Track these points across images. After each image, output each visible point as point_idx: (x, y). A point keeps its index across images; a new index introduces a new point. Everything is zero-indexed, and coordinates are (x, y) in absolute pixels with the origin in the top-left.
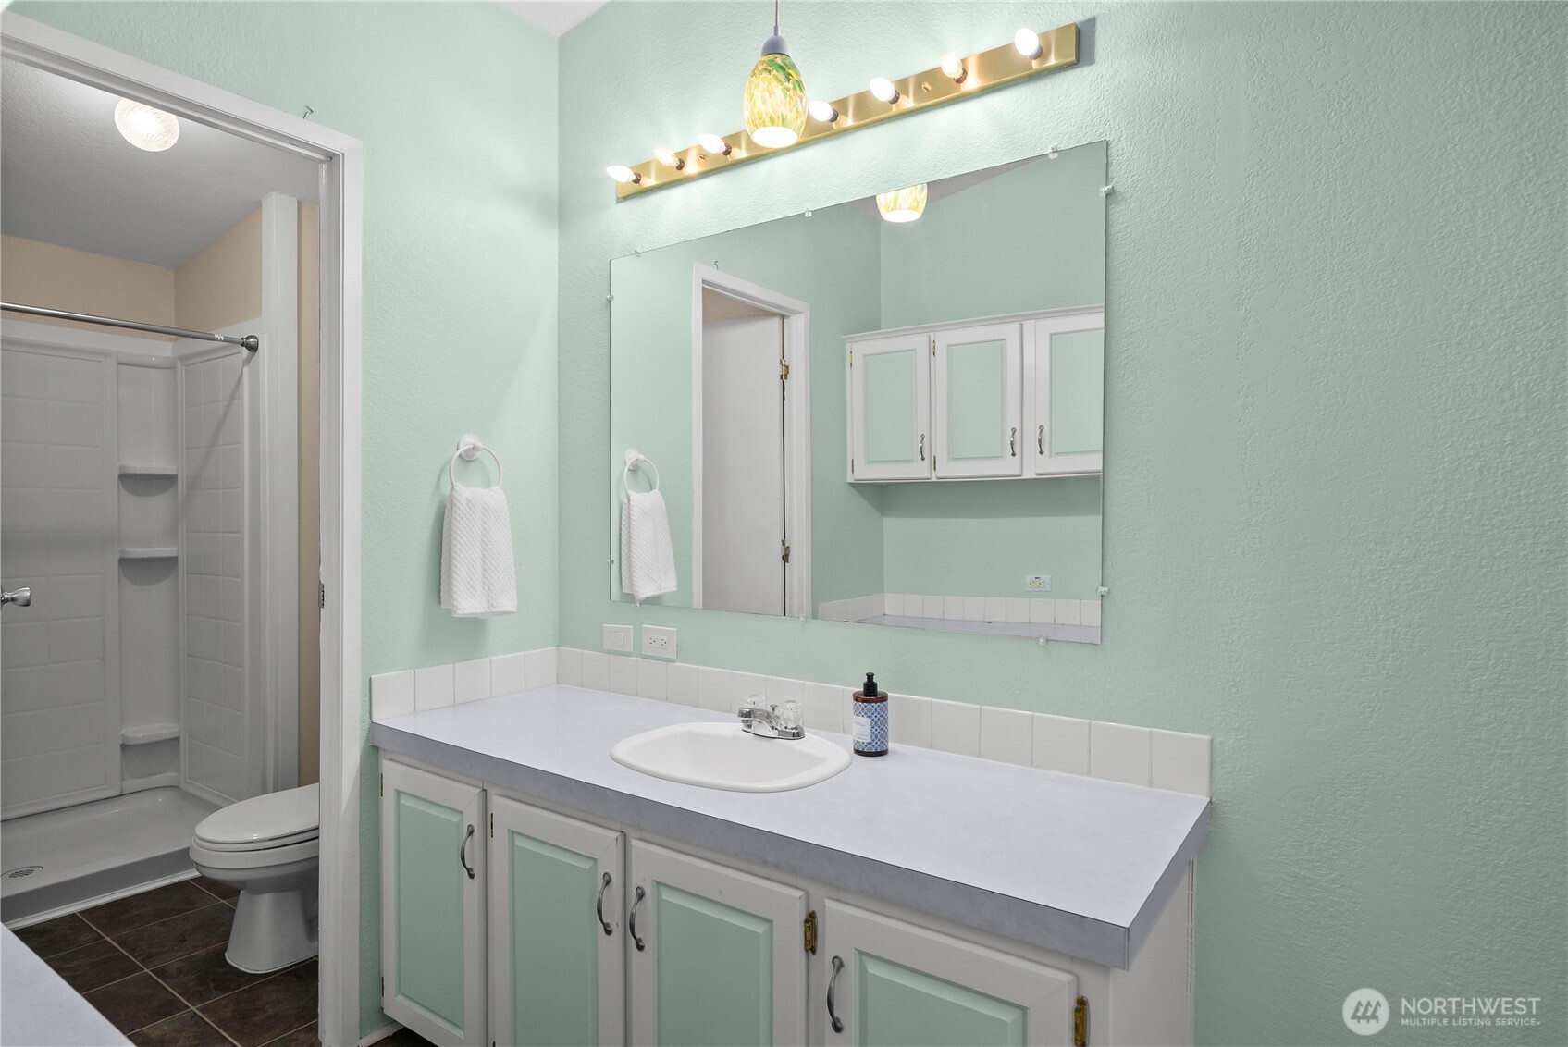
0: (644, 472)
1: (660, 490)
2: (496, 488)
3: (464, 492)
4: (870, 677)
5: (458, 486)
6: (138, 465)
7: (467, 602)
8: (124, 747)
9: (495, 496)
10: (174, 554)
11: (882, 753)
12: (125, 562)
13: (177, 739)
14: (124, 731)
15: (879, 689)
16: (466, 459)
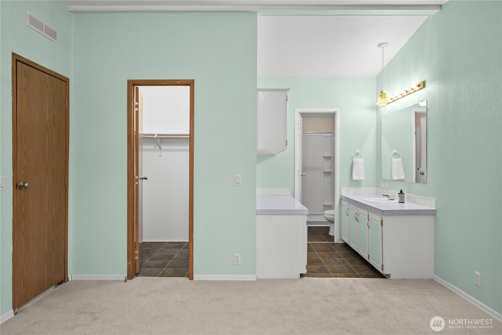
0: (398, 154)
1: (401, 158)
2: (362, 159)
3: (355, 160)
4: (401, 190)
5: (355, 159)
6: (326, 155)
7: (355, 178)
8: (324, 206)
9: (361, 160)
10: (331, 171)
11: (404, 203)
12: (324, 172)
13: (332, 206)
14: (324, 203)
15: (403, 192)
16: (357, 154)
